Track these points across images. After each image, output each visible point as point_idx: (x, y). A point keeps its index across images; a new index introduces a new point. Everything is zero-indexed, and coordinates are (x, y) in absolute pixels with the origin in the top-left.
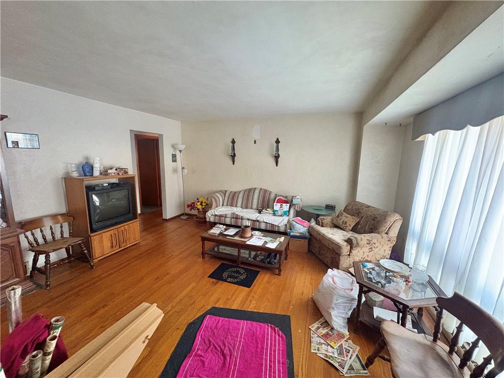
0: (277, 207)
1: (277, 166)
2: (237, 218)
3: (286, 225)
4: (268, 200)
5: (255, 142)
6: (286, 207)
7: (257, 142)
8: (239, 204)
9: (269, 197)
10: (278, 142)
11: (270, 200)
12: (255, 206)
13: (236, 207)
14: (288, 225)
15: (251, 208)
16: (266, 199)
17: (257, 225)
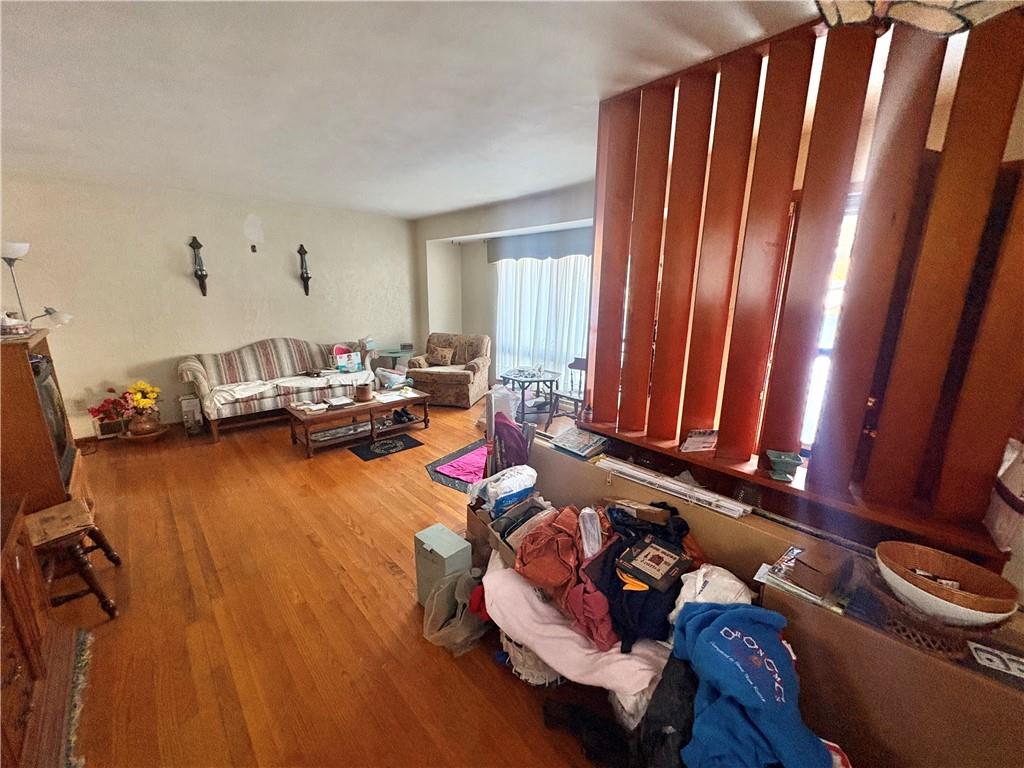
0: (342, 360)
1: (307, 294)
2: (289, 393)
4: (310, 355)
5: (254, 248)
6: (356, 357)
7: (257, 249)
8: (252, 374)
9: (310, 350)
10: (302, 251)
11: (314, 353)
12: (288, 370)
13: (246, 380)
16: (306, 355)
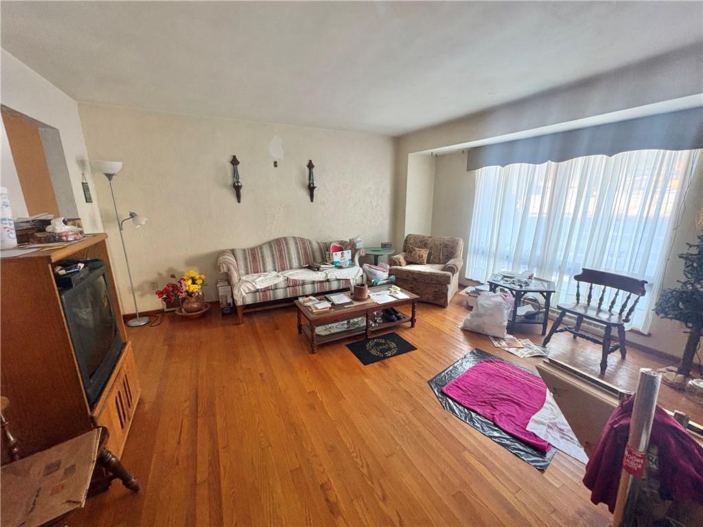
0: (337, 257)
1: (312, 201)
2: (296, 285)
3: (362, 276)
5: (275, 164)
6: (348, 254)
7: (278, 164)
8: (269, 266)
9: (311, 247)
10: (310, 166)
11: (315, 250)
12: (295, 263)
13: (265, 271)
14: (364, 276)
15: (291, 268)
16: (309, 251)
17: (327, 287)
